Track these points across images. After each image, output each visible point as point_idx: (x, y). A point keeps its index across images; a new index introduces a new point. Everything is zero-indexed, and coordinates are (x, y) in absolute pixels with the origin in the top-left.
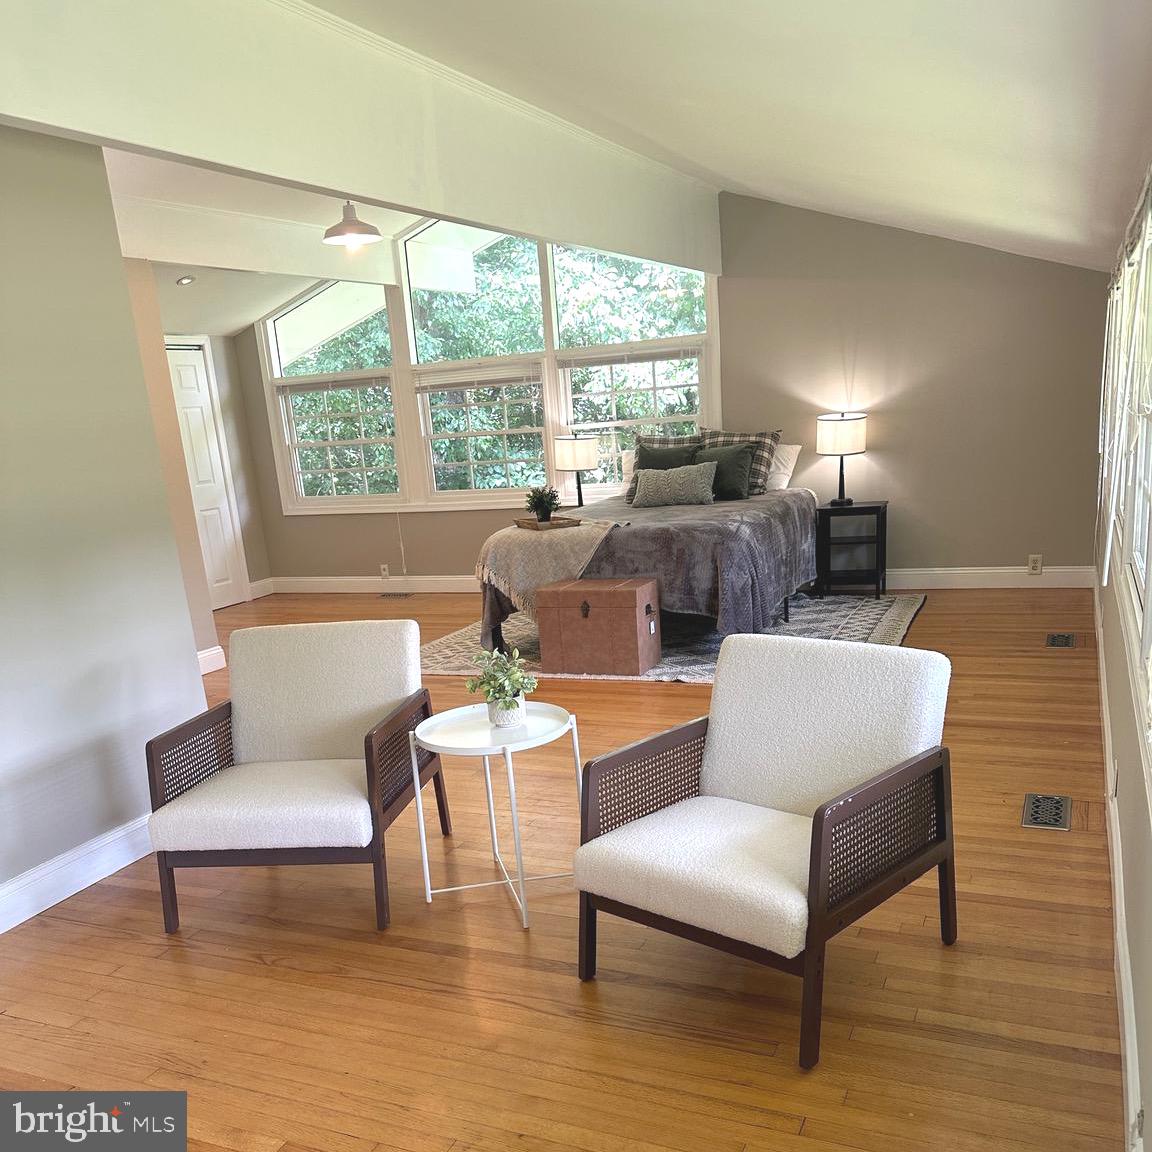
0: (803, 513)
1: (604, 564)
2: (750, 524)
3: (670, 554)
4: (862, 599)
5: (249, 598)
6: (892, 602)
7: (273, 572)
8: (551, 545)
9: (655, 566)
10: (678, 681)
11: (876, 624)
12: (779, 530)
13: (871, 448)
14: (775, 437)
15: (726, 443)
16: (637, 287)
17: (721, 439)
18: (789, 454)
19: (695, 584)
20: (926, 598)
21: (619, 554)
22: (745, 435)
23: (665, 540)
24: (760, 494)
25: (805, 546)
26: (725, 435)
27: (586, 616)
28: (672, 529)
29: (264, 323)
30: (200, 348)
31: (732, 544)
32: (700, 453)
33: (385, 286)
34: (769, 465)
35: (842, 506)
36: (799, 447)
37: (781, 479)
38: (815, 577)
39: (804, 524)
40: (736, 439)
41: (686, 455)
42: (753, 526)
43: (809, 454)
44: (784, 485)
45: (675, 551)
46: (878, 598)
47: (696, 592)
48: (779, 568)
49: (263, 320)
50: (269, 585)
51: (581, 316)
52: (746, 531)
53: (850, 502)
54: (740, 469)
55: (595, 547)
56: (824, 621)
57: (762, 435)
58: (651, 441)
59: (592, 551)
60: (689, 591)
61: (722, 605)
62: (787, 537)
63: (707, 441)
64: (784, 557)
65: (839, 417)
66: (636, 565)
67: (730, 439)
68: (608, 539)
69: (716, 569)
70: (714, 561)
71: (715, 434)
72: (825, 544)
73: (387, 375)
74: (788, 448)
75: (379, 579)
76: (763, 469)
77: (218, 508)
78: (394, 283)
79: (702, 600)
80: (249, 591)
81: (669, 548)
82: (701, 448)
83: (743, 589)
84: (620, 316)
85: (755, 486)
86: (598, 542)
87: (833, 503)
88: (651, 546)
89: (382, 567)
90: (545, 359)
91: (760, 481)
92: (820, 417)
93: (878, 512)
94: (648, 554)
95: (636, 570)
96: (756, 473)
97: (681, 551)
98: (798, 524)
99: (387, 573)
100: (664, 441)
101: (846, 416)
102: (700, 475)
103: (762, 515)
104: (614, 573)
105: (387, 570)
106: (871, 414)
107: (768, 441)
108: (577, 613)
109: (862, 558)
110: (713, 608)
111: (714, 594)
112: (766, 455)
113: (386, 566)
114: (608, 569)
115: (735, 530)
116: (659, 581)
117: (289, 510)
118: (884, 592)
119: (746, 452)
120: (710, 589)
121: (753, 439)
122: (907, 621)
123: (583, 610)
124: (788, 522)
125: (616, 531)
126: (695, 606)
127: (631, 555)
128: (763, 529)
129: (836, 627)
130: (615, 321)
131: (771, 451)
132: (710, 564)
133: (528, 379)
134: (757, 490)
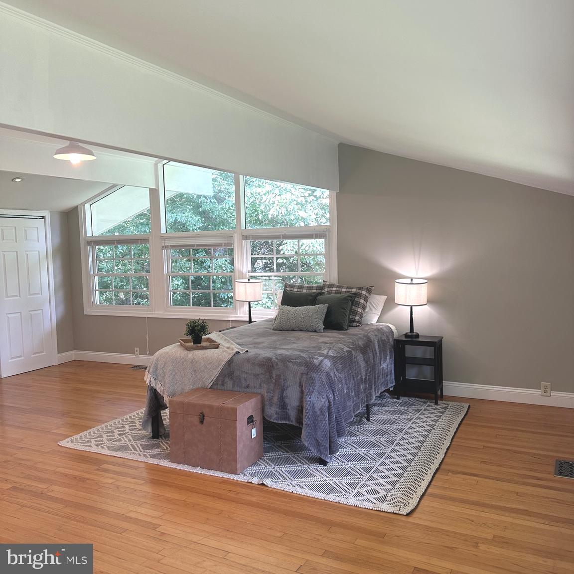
0: (383, 343)
1: (227, 380)
2: (333, 357)
3: (271, 377)
4: (425, 403)
5: (56, 363)
6: (445, 408)
7: (75, 348)
8: (193, 361)
9: (260, 385)
10: (263, 484)
11: (429, 431)
12: (360, 358)
13: (431, 301)
14: (369, 290)
15: (337, 292)
16: (315, 196)
17: (334, 289)
18: (378, 301)
19: (287, 401)
20: (469, 406)
21: (237, 373)
22: (350, 288)
23: (268, 365)
24: (357, 326)
25: (384, 365)
26: (337, 287)
27: (202, 422)
28: (274, 359)
29: (84, 206)
30: (43, 217)
31: (314, 375)
32: (320, 297)
33: (150, 189)
34: (364, 308)
35: (412, 337)
36: (386, 297)
37: (373, 318)
38: (394, 384)
39: (383, 351)
40: (344, 290)
41: (311, 298)
42: (334, 359)
43: (390, 303)
44: (374, 321)
45: (274, 376)
46: (436, 404)
47: (289, 407)
48: (359, 385)
49: (84, 204)
50: (72, 355)
51: (281, 210)
52: (327, 363)
53: (417, 336)
54: (343, 311)
55: (221, 367)
56: (394, 423)
57: (361, 288)
58: (292, 286)
59: (219, 369)
60: (283, 406)
61: (305, 421)
62: (366, 362)
63: (326, 289)
64: (364, 378)
65: (409, 281)
66: (248, 382)
67: (341, 289)
68: (230, 362)
69: (302, 392)
70: (301, 386)
71: (331, 286)
72: (401, 363)
73: (147, 238)
74: (378, 297)
75: (133, 356)
76: (360, 310)
77: (42, 310)
78: (154, 188)
79: (293, 414)
80: (56, 359)
81: (270, 373)
82: (321, 294)
83: (321, 410)
84: (305, 211)
85: (354, 321)
86: (223, 363)
87: (406, 336)
88: (258, 370)
89: (136, 348)
90: (236, 234)
91: (357, 318)
92: (397, 281)
93: (436, 345)
94: (256, 376)
95: (248, 387)
96: (355, 313)
97: (279, 376)
98: (378, 351)
99: (138, 352)
100: (301, 287)
101: (414, 281)
102: (315, 313)
103: (346, 349)
104: (233, 386)
105: (138, 350)
106: (430, 280)
107: (364, 292)
108: (196, 420)
109: (427, 373)
110: (300, 420)
111: (300, 410)
112: (362, 301)
113: (138, 349)
114: (229, 384)
115: (317, 364)
116: (262, 397)
117: (87, 311)
118: (442, 397)
119: (348, 299)
120: (299, 406)
121: (354, 290)
122: (453, 430)
123: (200, 418)
124: (369, 351)
125: (238, 356)
126: (287, 417)
127: (244, 375)
128: (345, 361)
129: (401, 430)
130: (302, 214)
131: (366, 299)
132: (298, 388)
133: (225, 245)
134: (355, 324)
